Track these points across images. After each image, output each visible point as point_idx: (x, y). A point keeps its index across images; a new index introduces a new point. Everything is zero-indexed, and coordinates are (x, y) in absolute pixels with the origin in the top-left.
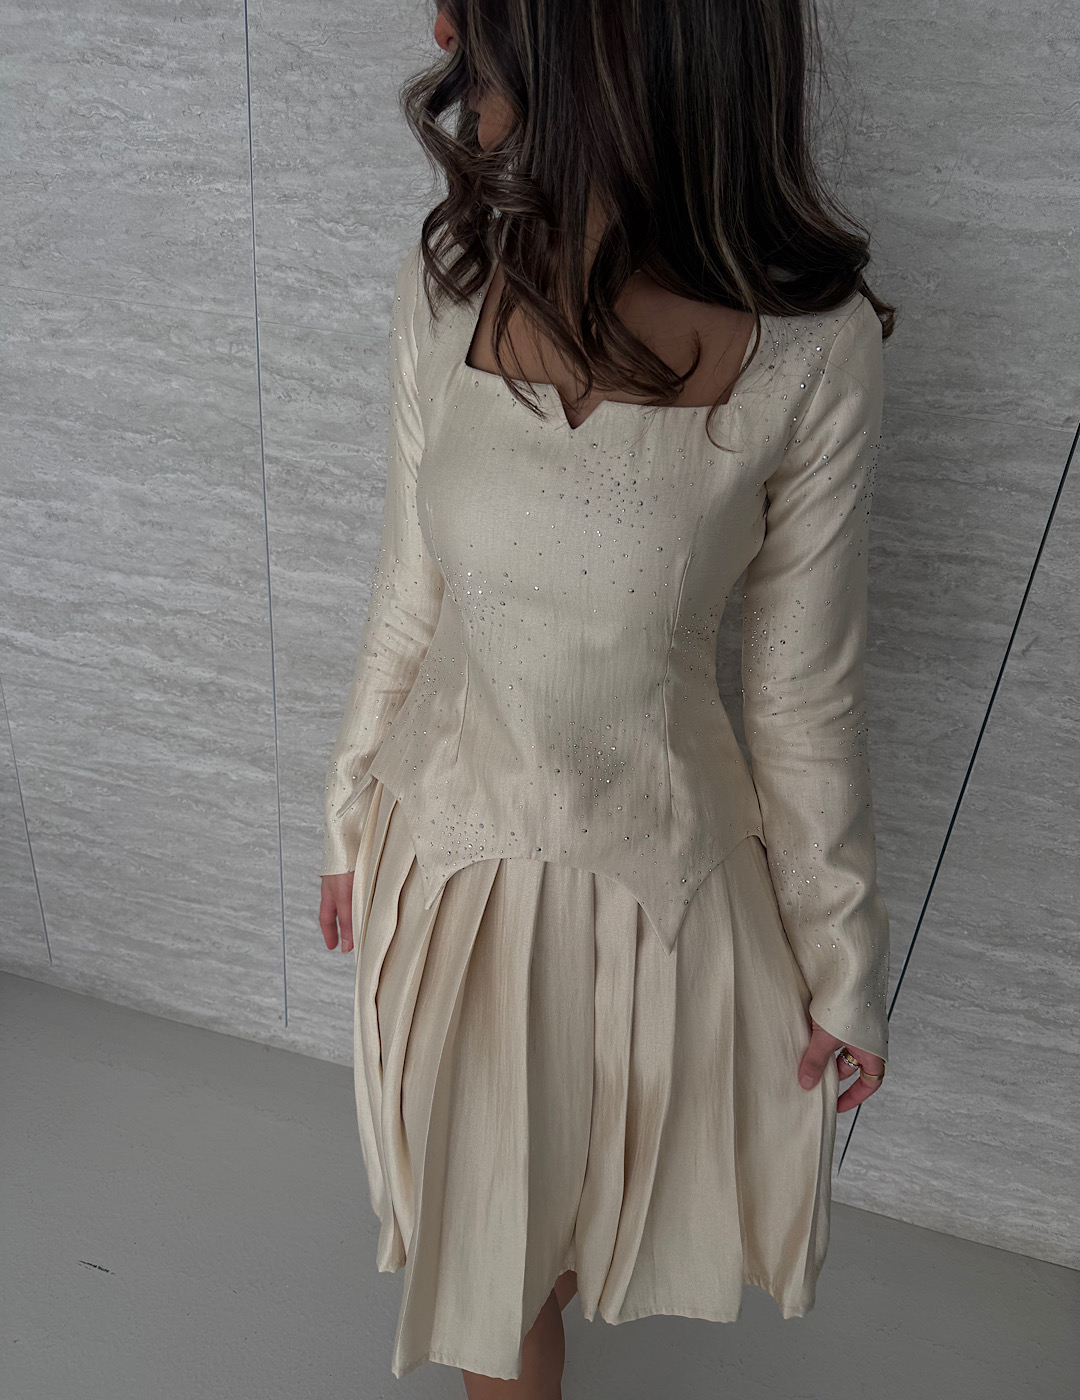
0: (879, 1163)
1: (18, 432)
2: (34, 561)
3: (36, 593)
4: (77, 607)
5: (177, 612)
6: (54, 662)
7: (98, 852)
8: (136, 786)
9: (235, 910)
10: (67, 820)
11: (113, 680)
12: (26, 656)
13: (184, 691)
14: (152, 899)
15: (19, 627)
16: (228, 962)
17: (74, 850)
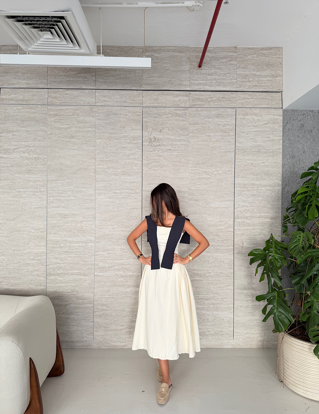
0: (238, 334)
1: (105, 242)
2: (104, 261)
3: (104, 266)
4: (111, 267)
5: (127, 265)
6: (105, 277)
7: (108, 312)
8: (116, 296)
9: (132, 317)
10: (102, 307)
11: (115, 278)
12: (100, 277)
13: (127, 277)
14: (117, 319)
15: (100, 272)
16: (130, 329)
17: (102, 313)
